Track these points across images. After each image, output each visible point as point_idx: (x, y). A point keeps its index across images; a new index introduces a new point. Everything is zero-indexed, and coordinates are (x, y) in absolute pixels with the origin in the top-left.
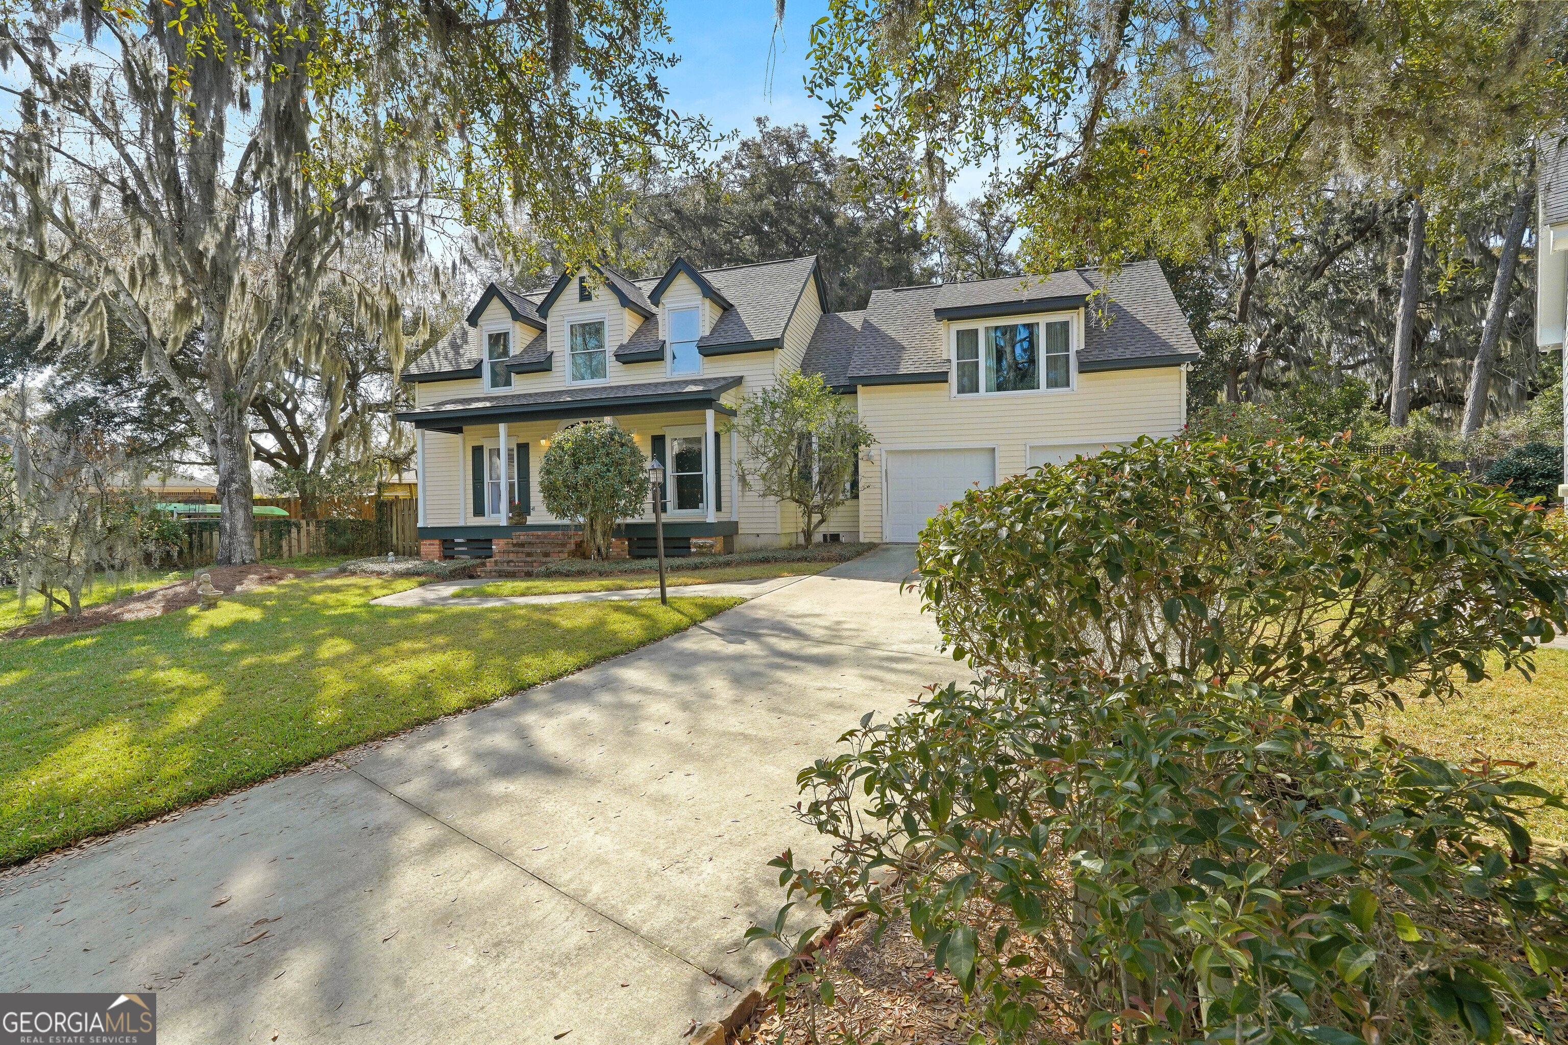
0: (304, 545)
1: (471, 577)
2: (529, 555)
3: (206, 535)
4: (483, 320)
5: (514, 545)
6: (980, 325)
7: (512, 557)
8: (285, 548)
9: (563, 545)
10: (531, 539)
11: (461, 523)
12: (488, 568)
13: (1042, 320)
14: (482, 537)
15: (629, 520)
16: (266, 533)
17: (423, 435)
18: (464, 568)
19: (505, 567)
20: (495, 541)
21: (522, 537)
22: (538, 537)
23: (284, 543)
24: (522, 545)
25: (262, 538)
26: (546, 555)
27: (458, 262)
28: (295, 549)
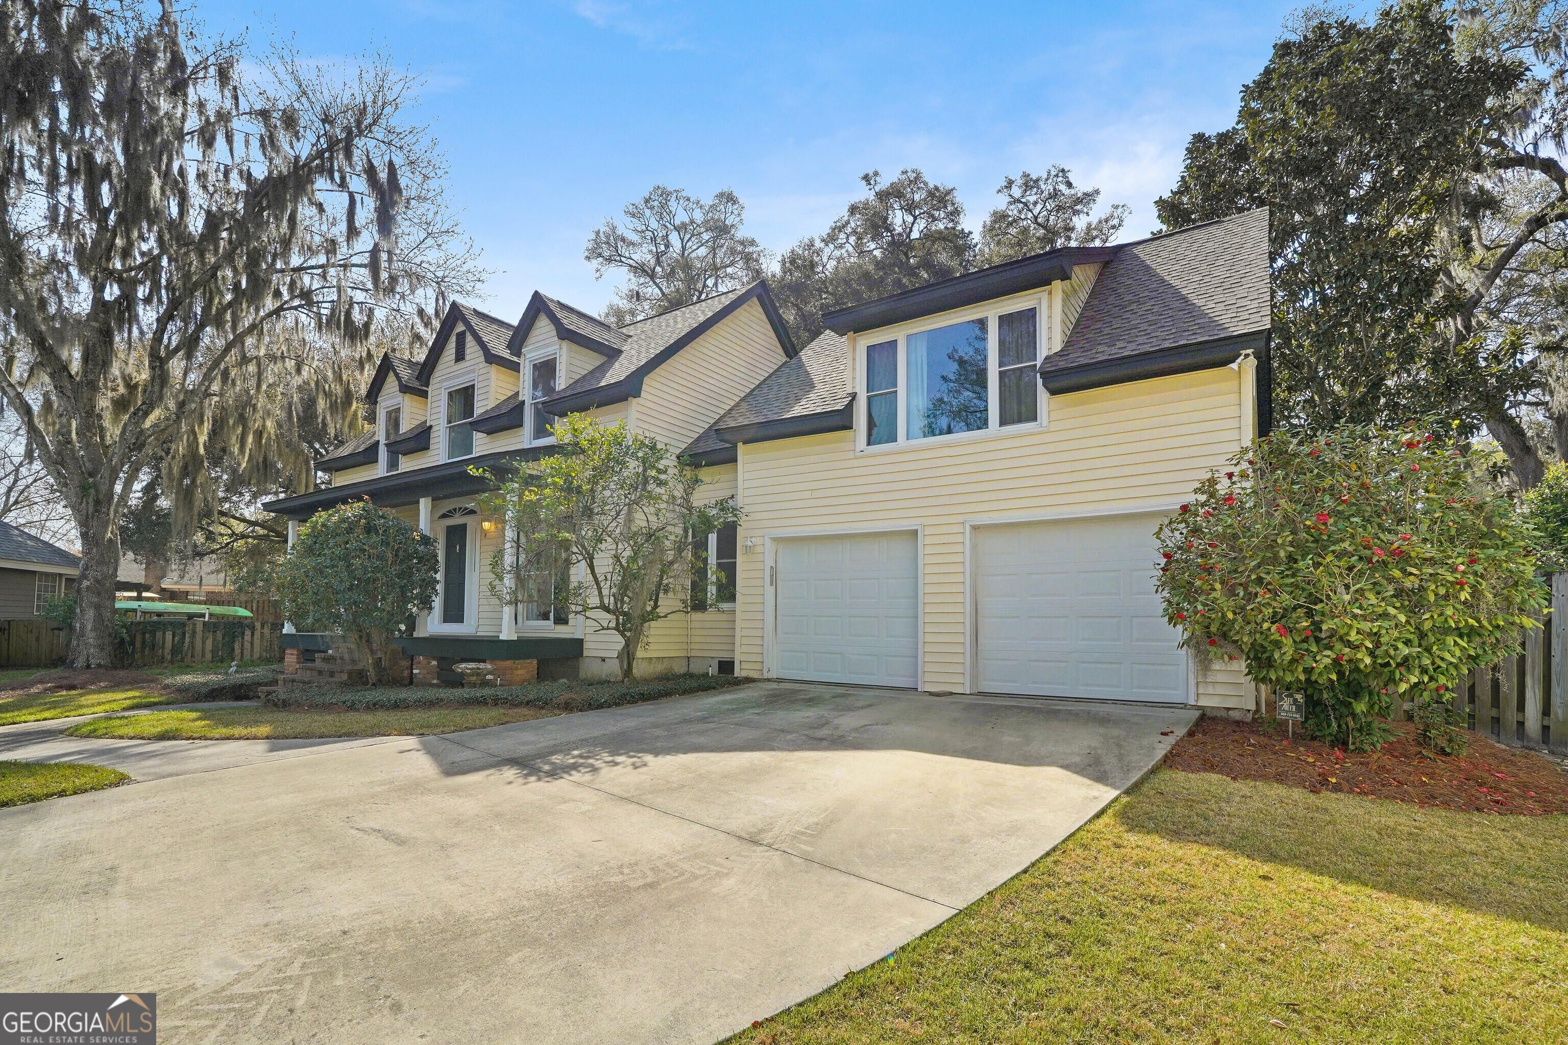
0: (257, 648)
3: (159, 634)
4: (382, 396)
6: (898, 333)
8: (237, 651)
13: (993, 312)
16: (219, 635)
23: (237, 646)
25: (214, 640)
28: (247, 652)
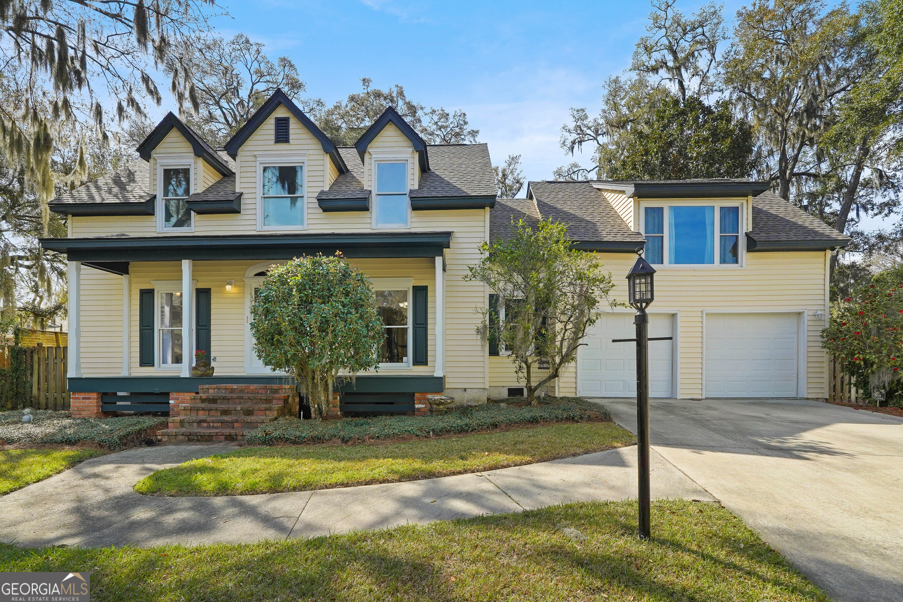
1: (150, 443)
2: (225, 412)
4: (157, 152)
5: (203, 401)
6: (666, 204)
7: (202, 415)
9: (268, 401)
10: (223, 393)
11: (124, 374)
12: (172, 430)
13: (718, 204)
14: (157, 390)
15: (361, 373)
17: (78, 270)
18: (139, 432)
19: (195, 429)
20: (173, 395)
21: (212, 391)
22: (232, 391)
24: (214, 401)
26: (249, 413)
27: (124, 104)
